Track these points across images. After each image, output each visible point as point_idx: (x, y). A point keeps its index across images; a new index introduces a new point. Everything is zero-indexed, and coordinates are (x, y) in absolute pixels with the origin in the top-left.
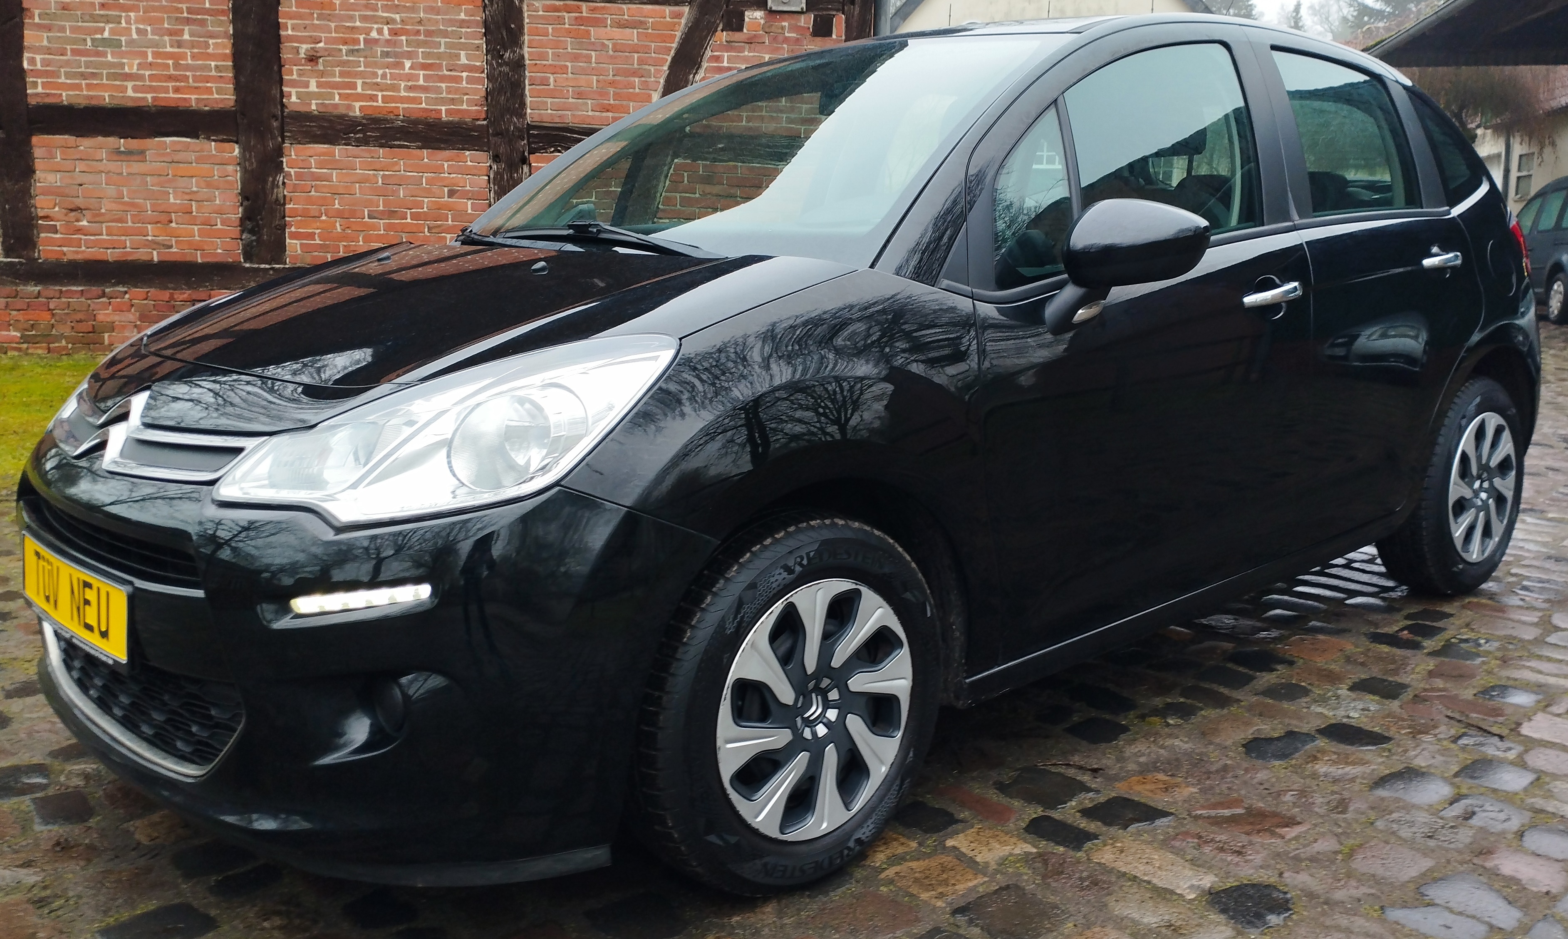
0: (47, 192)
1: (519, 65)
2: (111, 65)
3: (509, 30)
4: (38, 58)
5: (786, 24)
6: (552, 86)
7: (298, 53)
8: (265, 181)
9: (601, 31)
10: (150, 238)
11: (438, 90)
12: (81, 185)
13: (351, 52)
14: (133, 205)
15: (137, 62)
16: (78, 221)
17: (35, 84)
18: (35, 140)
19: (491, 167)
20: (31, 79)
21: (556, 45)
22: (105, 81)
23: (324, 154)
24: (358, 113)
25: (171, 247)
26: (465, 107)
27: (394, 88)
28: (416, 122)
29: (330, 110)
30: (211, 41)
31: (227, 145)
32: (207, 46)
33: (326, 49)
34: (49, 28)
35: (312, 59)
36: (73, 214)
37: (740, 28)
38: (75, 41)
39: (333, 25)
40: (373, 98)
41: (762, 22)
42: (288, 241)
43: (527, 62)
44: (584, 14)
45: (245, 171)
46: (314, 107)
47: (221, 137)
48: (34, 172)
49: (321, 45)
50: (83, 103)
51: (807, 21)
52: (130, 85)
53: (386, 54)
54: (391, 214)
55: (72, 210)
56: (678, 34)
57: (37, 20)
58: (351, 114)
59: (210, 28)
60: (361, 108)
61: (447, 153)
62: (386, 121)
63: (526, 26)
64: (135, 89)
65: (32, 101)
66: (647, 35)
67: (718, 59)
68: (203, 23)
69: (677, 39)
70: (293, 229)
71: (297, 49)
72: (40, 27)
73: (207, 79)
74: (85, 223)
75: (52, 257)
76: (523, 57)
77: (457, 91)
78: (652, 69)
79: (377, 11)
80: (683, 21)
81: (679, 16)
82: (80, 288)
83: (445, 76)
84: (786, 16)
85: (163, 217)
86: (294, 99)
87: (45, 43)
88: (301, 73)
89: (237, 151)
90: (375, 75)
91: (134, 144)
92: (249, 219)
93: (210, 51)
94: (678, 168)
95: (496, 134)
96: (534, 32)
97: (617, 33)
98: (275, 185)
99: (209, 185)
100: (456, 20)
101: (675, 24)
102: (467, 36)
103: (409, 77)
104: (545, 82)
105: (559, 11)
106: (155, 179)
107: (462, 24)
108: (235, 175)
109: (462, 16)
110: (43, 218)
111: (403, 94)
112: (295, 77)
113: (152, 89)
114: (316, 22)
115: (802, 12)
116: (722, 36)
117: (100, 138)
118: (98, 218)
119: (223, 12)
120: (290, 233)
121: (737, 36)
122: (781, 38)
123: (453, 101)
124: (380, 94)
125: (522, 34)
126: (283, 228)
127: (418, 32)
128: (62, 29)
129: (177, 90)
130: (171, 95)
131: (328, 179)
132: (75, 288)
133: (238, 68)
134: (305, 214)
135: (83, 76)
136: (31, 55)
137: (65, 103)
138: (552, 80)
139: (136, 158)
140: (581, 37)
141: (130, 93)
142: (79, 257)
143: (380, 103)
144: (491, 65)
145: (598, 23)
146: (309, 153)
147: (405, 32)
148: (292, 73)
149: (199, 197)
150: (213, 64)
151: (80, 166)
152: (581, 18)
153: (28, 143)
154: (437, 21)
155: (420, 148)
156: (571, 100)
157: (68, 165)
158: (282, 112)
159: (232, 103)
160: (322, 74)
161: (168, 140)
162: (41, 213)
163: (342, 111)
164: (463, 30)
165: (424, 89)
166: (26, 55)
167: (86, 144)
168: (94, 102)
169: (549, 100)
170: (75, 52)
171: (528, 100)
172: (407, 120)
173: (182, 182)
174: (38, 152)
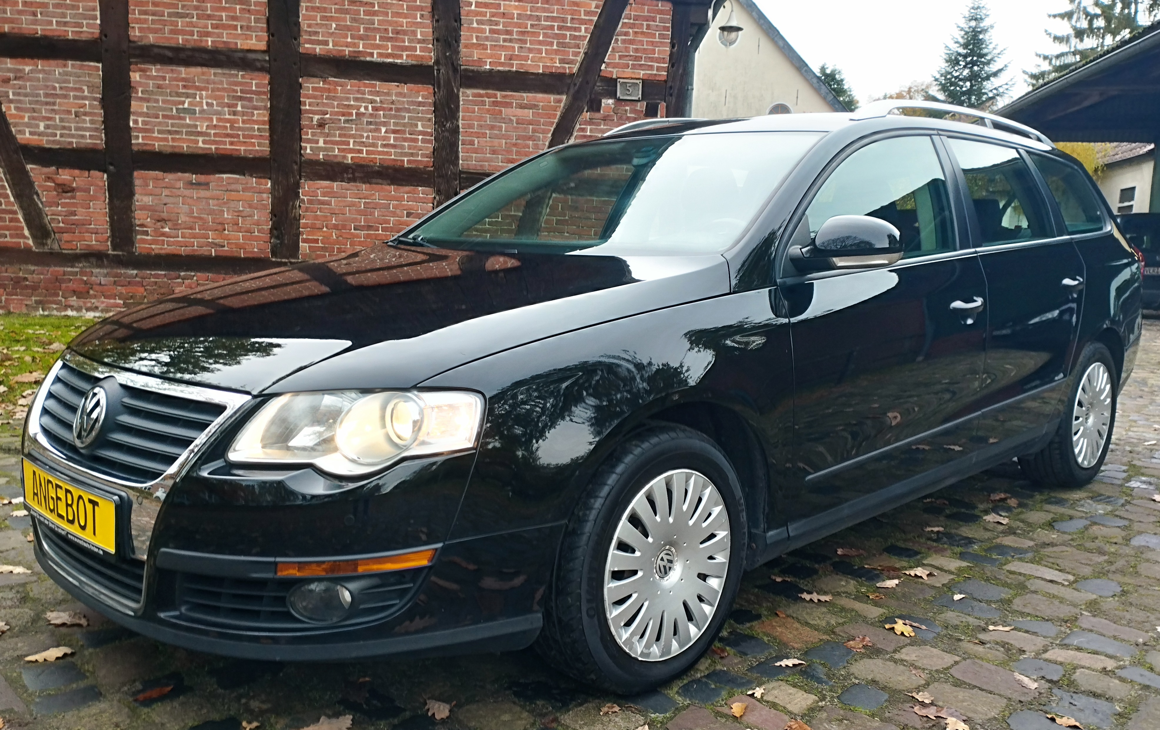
0: (143, 208)
1: (455, 131)
2: (189, 126)
3: (450, 108)
4: (140, 120)
5: (628, 108)
6: (476, 146)
7: (312, 121)
8: (288, 205)
9: (509, 110)
10: (210, 240)
11: (403, 147)
12: (165, 204)
13: (347, 121)
14: (200, 218)
15: (206, 124)
16: (163, 228)
17: (137, 137)
18: (136, 174)
19: (435, 198)
20: (135, 134)
21: (480, 119)
22: (184, 136)
23: (326, 187)
24: (350, 161)
25: (224, 246)
26: (420, 158)
27: (374, 145)
28: (388, 168)
29: (332, 159)
30: (255, 112)
31: (263, 181)
32: (253, 115)
33: (330, 119)
34: (148, 100)
35: (321, 125)
36: (159, 224)
37: (598, 110)
38: (164, 109)
39: (336, 103)
40: (360, 151)
41: (613, 106)
42: (301, 244)
43: (461, 130)
44: (499, 99)
45: (274, 198)
46: (321, 157)
47: (259, 175)
48: (134, 195)
49: (328, 116)
50: (169, 150)
51: (642, 106)
52: (201, 139)
53: (370, 123)
54: (369, 228)
55: (159, 221)
56: (559, 113)
57: (140, 94)
58: (345, 162)
59: (255, 103)
60: (352, 158)
61: (407, 188)
62: (368, 166)
63: (461, 107)
64: (204, 142)
65: (135, 148)
66: (538, 114)
67: (583, 130)
68: (250, 100)
69: (558, 117)
70: (304, 236)
71: (312, 118)
72: (141, 99)
73: (252, 137)
74: (167, 230)
75: (144, 252)
76: (458, 126)
77: (415, 147)
78: (541, 135)
79: (364, 94)
80: (562, 105)
81: (560, 101)
82: (163, 273)
83: (407, 138)
84: (628, 103)
85: (220, 227)
86: (308, 151)
87: (145, 110)
88: (313, 134)
89: (269, 184)
90: (362, 136)
91: (202, 178)
92: (276, 229)
93: (255, 118)
94: (555, 199)
95: (439, 176)
96: (467, 110)
97: (520, 112)
98: (294, 207)
99: (250, 206)
100: (416, 102)
101: (557, 107)
102: (423, 112)
103: (385, 138)
104: (472, 143)
105: (483, 97)
106: (215, 202)
107: (420, 104)
108: (267, 199)
109: (420, 99)
110: (138, 226)
111: (380, 149)
112: (310, 136)
113: (215, 142)
114: (325, 101)
115: (638, 101)
116: (586, 115)
117: (180, 174)
118: (176, 227)
119: (264, 93)
120: (303, 239)
121: (597, 115)
122: (624, 117)
123: (412, 155)
124: (365, 149)
125: (458, 111)
126: (298, 234)
127: (391, 109)
128: (157, 101)
129: (232, 143)
130: (228, 147)
131: (329, 203)
132: (160, 272)
133: (272, 130)
134: (313, 227)
135: (169, 132)
136: (135, 118)
137: (157, 150)
138: (476, 142)
139: (203, 187)
140: (496, 115)
141: (201, 144)
142: (163, 252)
143: (365, 155)
144: (438, 132)
145: (508, 105)
146: (318, 186)
147: (383, 109)
148: (308, 134)
149: (243, 214)
150: (256, 127)
151: (165, 192)
152: (497, 102)
153: (131, 175)
154: (403, 102)
155: (389, 185)
156: (488, 155)
157: (158, 191)
158: (300, 159)
159: (268, 153)
160: (328, 135)
161: (225, 176)
162: (137, 222)
163: (339, 159)
164: (421, 108)
165: (394, 146)
166: (132, 117)
167: (169, 177)
168: (177, 150)
169: (474, 155)
170: (164, 116)
171: (461, 154)
172: (381, 166)
173: (232, 204)
174: (137, 182)
